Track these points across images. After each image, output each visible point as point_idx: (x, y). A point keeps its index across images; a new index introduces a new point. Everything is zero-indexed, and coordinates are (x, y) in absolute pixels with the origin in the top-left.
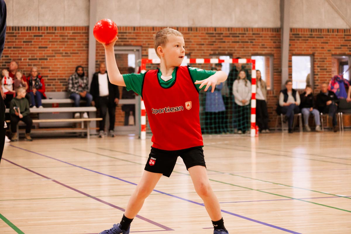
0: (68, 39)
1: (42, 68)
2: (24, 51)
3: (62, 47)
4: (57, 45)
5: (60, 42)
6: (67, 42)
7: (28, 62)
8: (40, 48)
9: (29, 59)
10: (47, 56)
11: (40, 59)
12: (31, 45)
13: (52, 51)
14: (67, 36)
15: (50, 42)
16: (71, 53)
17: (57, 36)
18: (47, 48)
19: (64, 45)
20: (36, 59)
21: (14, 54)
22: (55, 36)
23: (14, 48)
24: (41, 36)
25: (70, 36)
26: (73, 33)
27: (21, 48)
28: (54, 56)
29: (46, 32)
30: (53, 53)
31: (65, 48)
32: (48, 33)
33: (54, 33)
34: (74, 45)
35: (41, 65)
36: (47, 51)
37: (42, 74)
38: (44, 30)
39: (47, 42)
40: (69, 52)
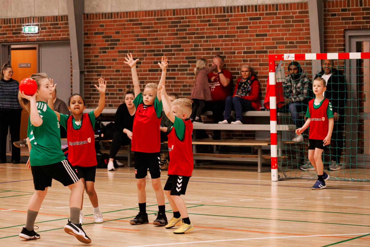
0: (293, 21)
1: (260, 65)
2: (238, 40)
3: (286, 34)
4: (279, 30)
5: (283, 26)
6: (292, 26)
7: (244, 57)
8: (257, 35)
9: (245, 53)
10: (267, 48)
11: (257, 52)
12: (247, 32)
13: (273, 39)
14: (292, 17)
15: (270, 27)
16: (297, 43)
17: (279, 18)
18: (266, 35)
19: (289, 30)
20: (253, 52)
21: (226, 45)
22: (277, 18)
23: (226, 36)
24: (259, 19)
25: (296, 17)
26: (300, 13)
27: (234, 36)
28: (276, 47)
29: (265, 12)
30: (274, 43)
31: (290, 34)
32: (267, 14)
33: (276, 14)
34: (302, 30)
35: (259, 60)
36: (267, 39)
37: (261, 73)
38: (263, 10)
39: (266, 27)
40: (295, 41)
